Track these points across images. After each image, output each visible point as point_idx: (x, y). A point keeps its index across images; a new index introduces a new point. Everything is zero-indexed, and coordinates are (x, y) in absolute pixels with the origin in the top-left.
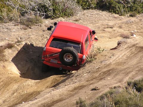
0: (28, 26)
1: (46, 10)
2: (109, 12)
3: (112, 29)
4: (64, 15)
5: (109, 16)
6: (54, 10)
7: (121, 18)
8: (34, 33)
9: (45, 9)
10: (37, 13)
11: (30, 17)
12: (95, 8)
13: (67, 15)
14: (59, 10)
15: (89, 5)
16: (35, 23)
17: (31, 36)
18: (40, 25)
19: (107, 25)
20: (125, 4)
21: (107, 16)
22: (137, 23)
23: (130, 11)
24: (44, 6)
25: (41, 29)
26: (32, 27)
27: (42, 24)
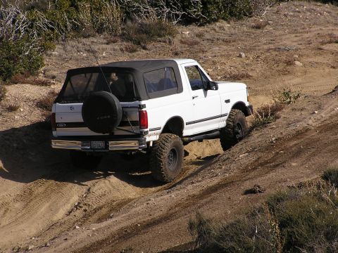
0: (139, 44)
1: (186, 3)
4: (230, 14)
6: (204, 3)
9: (182, 2)
10: (163, 12)
13: (235, 15)
16: (156, 37)
18: (167, 41)
19: (330, 35)
25: (171, 50)
26: (149, 46)
27: (174, 37)
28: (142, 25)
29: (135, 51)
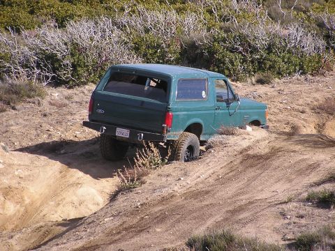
0: (9, 104)
1: (56, 65)
4: (99, 77)
6: (74, 66)
8: (21, 121)
9: (52, 64)
10: (33, 73)
11: (15, 82)
12: (177, 63)
14: (87, 66)
15: (163, 55)
16: (26, 98)
17: (12, 128)
20: (247, 53)
22: (270, 99)
23: (259, 69)
24: (52, 58)
25: (40, 111)
26: (18, 107)
27: (43, 99)
28: (12, 85)
29: (4, 111)
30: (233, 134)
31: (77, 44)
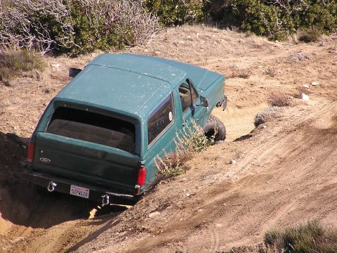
0: (1, 79)
1: (55, 29)
2: (239, 32)
3: (246, 80)
4: (108, 42)
5: (239, 42)
6: (76, 30)
7: (273, 48)
8: (18, 99)
9: (49, 28)
10: (27, 40)
11: (7, 52)
12: (200, 21)
13: (115, 45)
14: (93, 29)
15: (182, 13)
16: (21, 71)
17: (9, 108)
18: (35, 76)
19: (232, 68)
20: (286, 5)
21: (233, 43)
22: (319, 60)
23: (301, 24)
24: (48, 20)
25: (40, 87)
26: (12, 82)
27: (42, 71)
28: (2, 56)
30: (287, 105)
31: (78, 3)
